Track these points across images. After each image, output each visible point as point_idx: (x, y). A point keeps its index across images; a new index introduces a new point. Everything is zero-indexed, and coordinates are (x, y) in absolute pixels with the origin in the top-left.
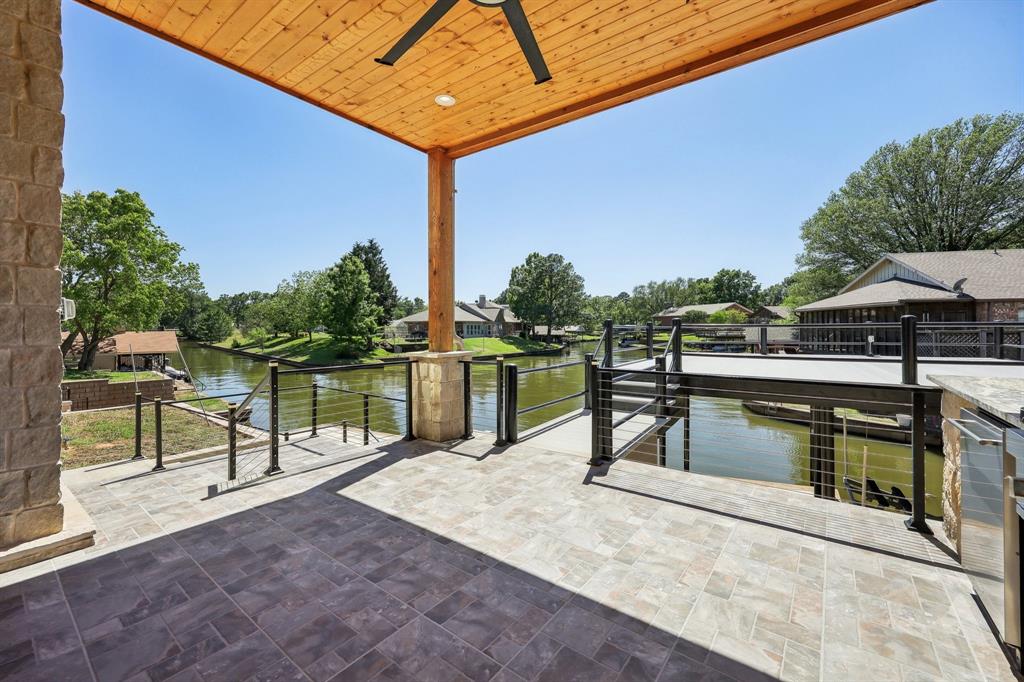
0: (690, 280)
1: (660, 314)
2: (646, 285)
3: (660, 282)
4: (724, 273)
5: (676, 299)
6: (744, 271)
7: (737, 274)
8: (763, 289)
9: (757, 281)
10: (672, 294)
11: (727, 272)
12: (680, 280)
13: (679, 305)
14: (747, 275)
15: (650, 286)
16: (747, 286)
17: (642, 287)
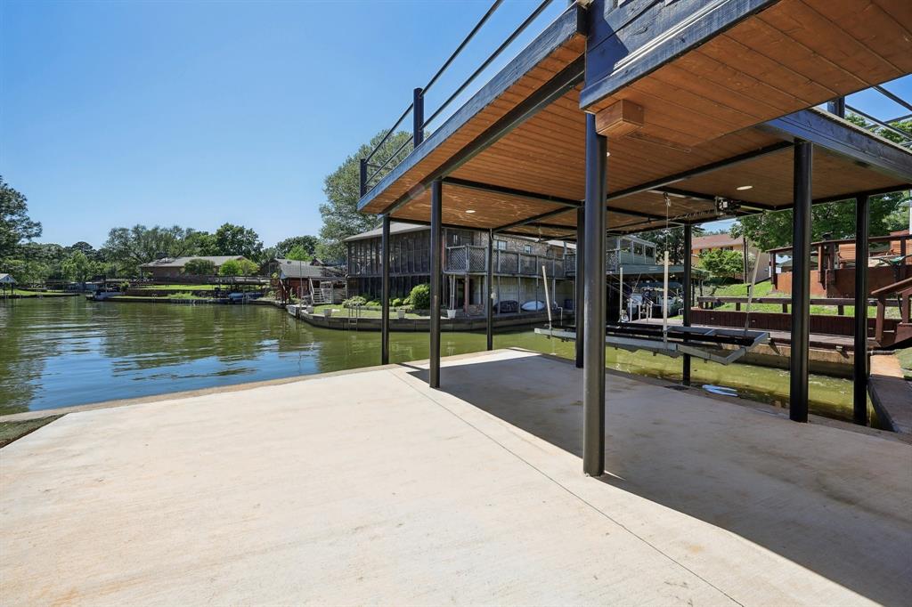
0: (189, 230)
1: (151, 264)
2: (131, 228)
3: (150, 229)
4: (227, 228)
5: (171, 249)
6: (247, 228)
7: (241, 231)
8: (265, 247)
9: (260, 240)
10: (167, 243)
11: (232, 227)
12: (177, 229)
13: (176, 256)
14: (250, 232)
15: (136, 230)
16: (250, 243)
17: (124, 230)
